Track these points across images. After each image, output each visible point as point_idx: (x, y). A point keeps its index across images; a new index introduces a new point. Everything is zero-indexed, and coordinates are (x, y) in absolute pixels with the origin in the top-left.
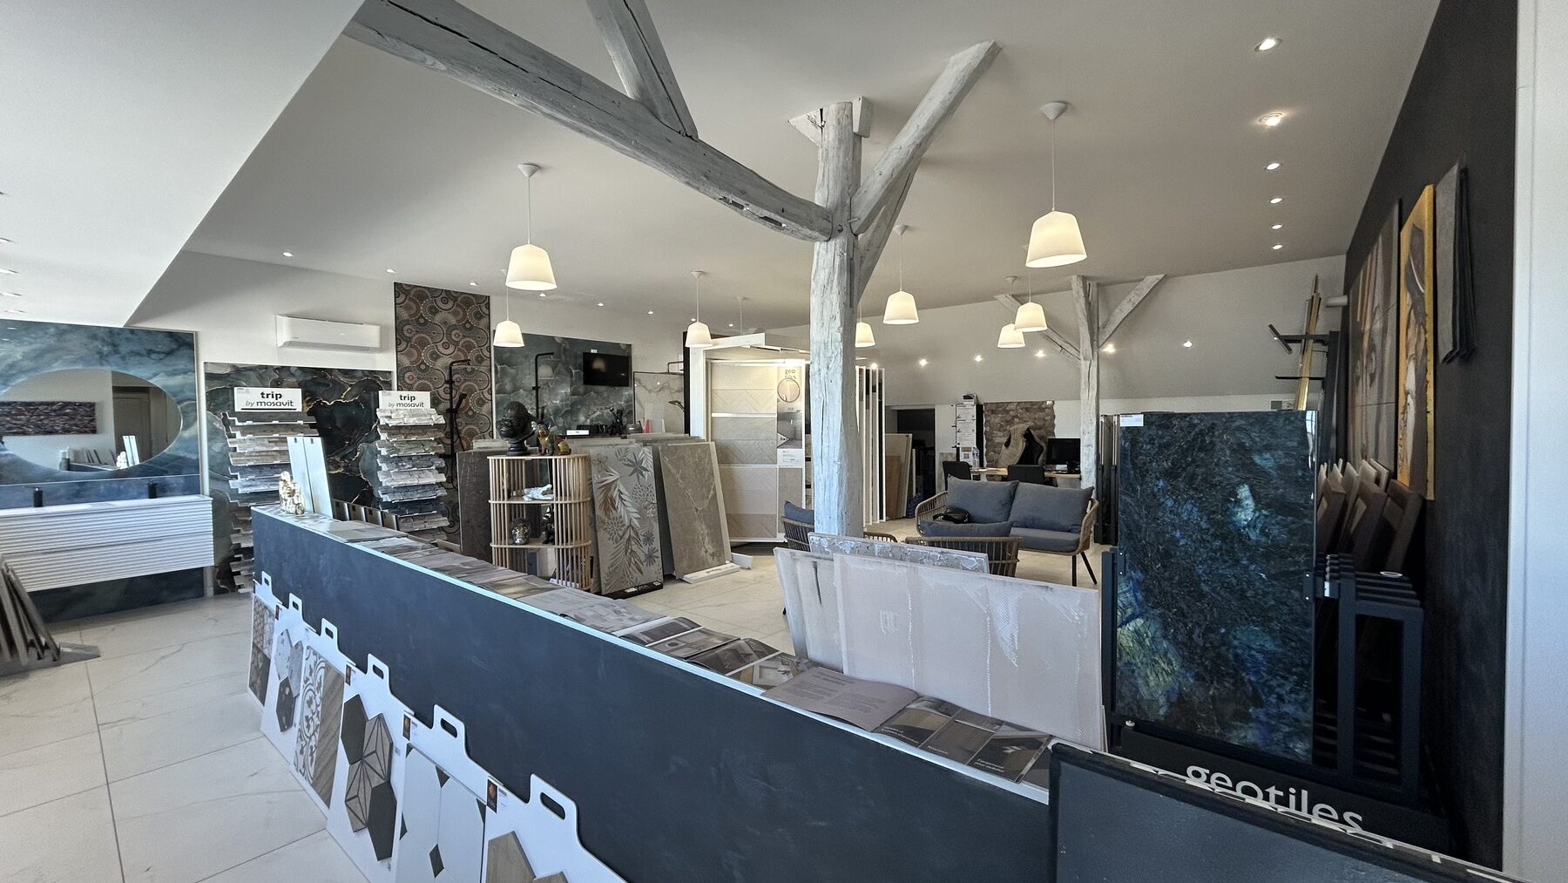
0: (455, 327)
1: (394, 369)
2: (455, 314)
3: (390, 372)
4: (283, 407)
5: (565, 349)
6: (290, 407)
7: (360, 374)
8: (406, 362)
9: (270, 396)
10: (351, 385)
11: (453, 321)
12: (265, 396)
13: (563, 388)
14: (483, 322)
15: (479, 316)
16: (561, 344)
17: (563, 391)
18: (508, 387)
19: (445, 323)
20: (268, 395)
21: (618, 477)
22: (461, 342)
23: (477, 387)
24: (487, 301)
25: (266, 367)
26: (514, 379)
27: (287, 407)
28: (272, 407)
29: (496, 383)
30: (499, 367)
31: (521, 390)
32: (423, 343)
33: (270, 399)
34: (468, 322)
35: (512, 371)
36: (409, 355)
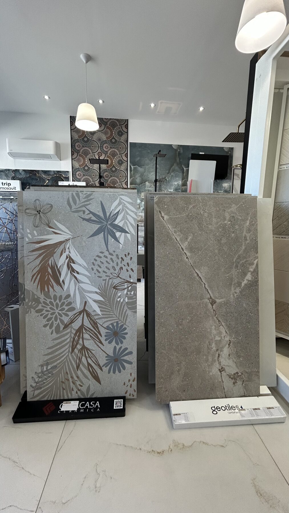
0: (105, 142)
1: (70, 170)
2: (106, 133)
3: (68, 172)
4: (11, 190)
5: (179, 153)
6: (15, 190)
7: (52, 173)
8: (77, 165)
9: (6, 184)
10: (48, 180)
11: (104, 138)
12: (3, 184)
13: (176, 181)
14: (123, 138)
15: (121, 134)
16: (176, 150)
17: (176, 183)
18: (138, 180)
19: (100, 140)
20: (5, 184)
21: (68, 237)
22: (109, 152)
23: (118, 180)
24: (126, 123)
25: (9, 170)
26: (142, 175)
27: (13, 190)
28: (7, 190)
29: (130, 178)
30: (132, 167)
31: (147, 183)
32: (86, 153)
33: (6, 186)
34: (113, 138)
35: (140, 169)
36: (79, 161)
